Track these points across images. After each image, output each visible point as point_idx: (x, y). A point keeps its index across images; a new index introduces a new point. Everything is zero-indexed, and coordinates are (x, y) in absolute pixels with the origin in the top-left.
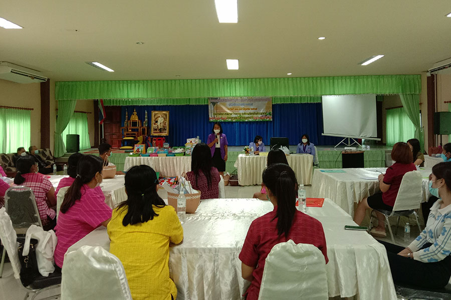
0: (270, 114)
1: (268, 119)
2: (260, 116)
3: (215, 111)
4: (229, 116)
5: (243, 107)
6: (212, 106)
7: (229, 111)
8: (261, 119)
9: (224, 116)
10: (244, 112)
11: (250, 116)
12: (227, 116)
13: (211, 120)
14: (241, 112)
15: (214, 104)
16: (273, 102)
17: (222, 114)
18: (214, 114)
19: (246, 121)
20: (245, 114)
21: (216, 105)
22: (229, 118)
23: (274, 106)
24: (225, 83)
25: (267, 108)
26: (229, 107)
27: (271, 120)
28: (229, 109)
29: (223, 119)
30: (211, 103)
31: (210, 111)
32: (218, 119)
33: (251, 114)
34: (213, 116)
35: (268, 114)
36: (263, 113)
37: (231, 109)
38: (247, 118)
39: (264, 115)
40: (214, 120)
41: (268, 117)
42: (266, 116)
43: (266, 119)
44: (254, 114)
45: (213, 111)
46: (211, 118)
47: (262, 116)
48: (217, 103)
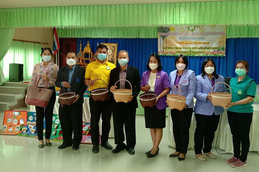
0: (223, 49)
1: (220, 55)
2: (212, 51)
3: (165, 45)
4: (179, 50)
5: (193, 41)
6: (162, 39)
7: (178, 46)
8: (213, 54)
9: (173, 50)
10: (194, 47)
11: (201, 50)
12: (176, 50)
13: (160, 54)
14: (192, 46)
15: (164, 37)
16: (228, 36)
17: (172, 48)
18: (163, 48)
19: (197, 55)
20: (195, 48)
21: (165, 39)
22: (179, 52)
23: (228, 41)
24: (168, 8)
25: (220, 42)
26: (179, 41)
27: (225, 55)
28: (179, 43)
29: (172, 53)
30: (161, 36)
31: (159, 45)
32: (167, 53)
33: (202, 48)
34: (163, 50)
35: (220, 49)
36: (216, 48)
37: (181, 43)
38: (197, 52)
39: (216, 50)
40: (163, 53)
41: (221, 52)
42: (218, 51)
43: (218, 54)
44: (205, 49)
45: (162, 45)
46: (160, 51)
47: (214, 51)
48: (167, 36)
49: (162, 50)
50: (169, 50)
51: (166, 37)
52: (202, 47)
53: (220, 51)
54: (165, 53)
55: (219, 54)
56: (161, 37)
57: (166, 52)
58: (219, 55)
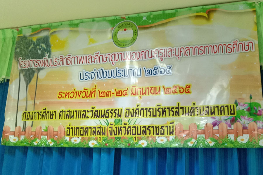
0: (251, 112)
6: (24, 84)
9: (57, 125)
11: (158, 121)
13: (13, 140)
15: (30, 75)
21: (33, 82)
22: (76, 131)
25: (237, 83)
29: (52, 136)
30: (22, 71)
33: (164, 111)
34: (25, 123)
35: (241, 114)
36: (221, 110)
37: (86, 94)
38: (145, 130)
39: (223, 117)
40: (22, 137)
41: (244, 128)
42: (233, 121)
43: (232, 137)
44: (178, 113)
45: (22, 104)
46: (12, 129)
47: (215, 124)
48: (39, 70)
49: (20, 124)
50: (44, 124)
51: (36, 74)
52: (162, 106)
53: (239, 125)
54: (29, 136)
55: (237, 136)
56: (22, 75)
57: (33, 130)
58: (239, 139)
